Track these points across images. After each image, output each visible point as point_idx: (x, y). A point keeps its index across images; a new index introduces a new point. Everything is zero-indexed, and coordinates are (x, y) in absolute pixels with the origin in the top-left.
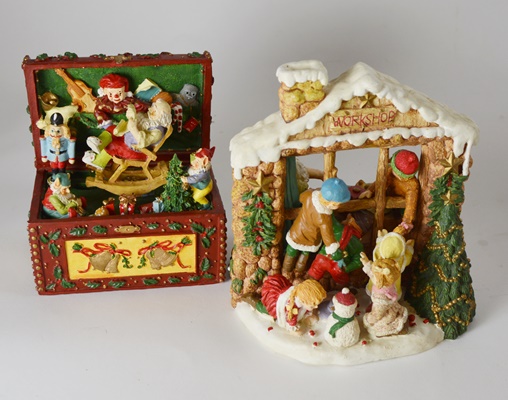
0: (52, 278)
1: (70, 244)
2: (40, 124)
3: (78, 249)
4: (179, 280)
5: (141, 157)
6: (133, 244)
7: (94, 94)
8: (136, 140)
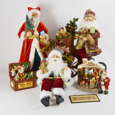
0: (16, 89)
1: (19, 84)
2: (11, 71)
3: (20, 84)
4: (31, 88)
5: (23, 74)
6: (26, 83)
7: (17, 67)
8: (21, 72)
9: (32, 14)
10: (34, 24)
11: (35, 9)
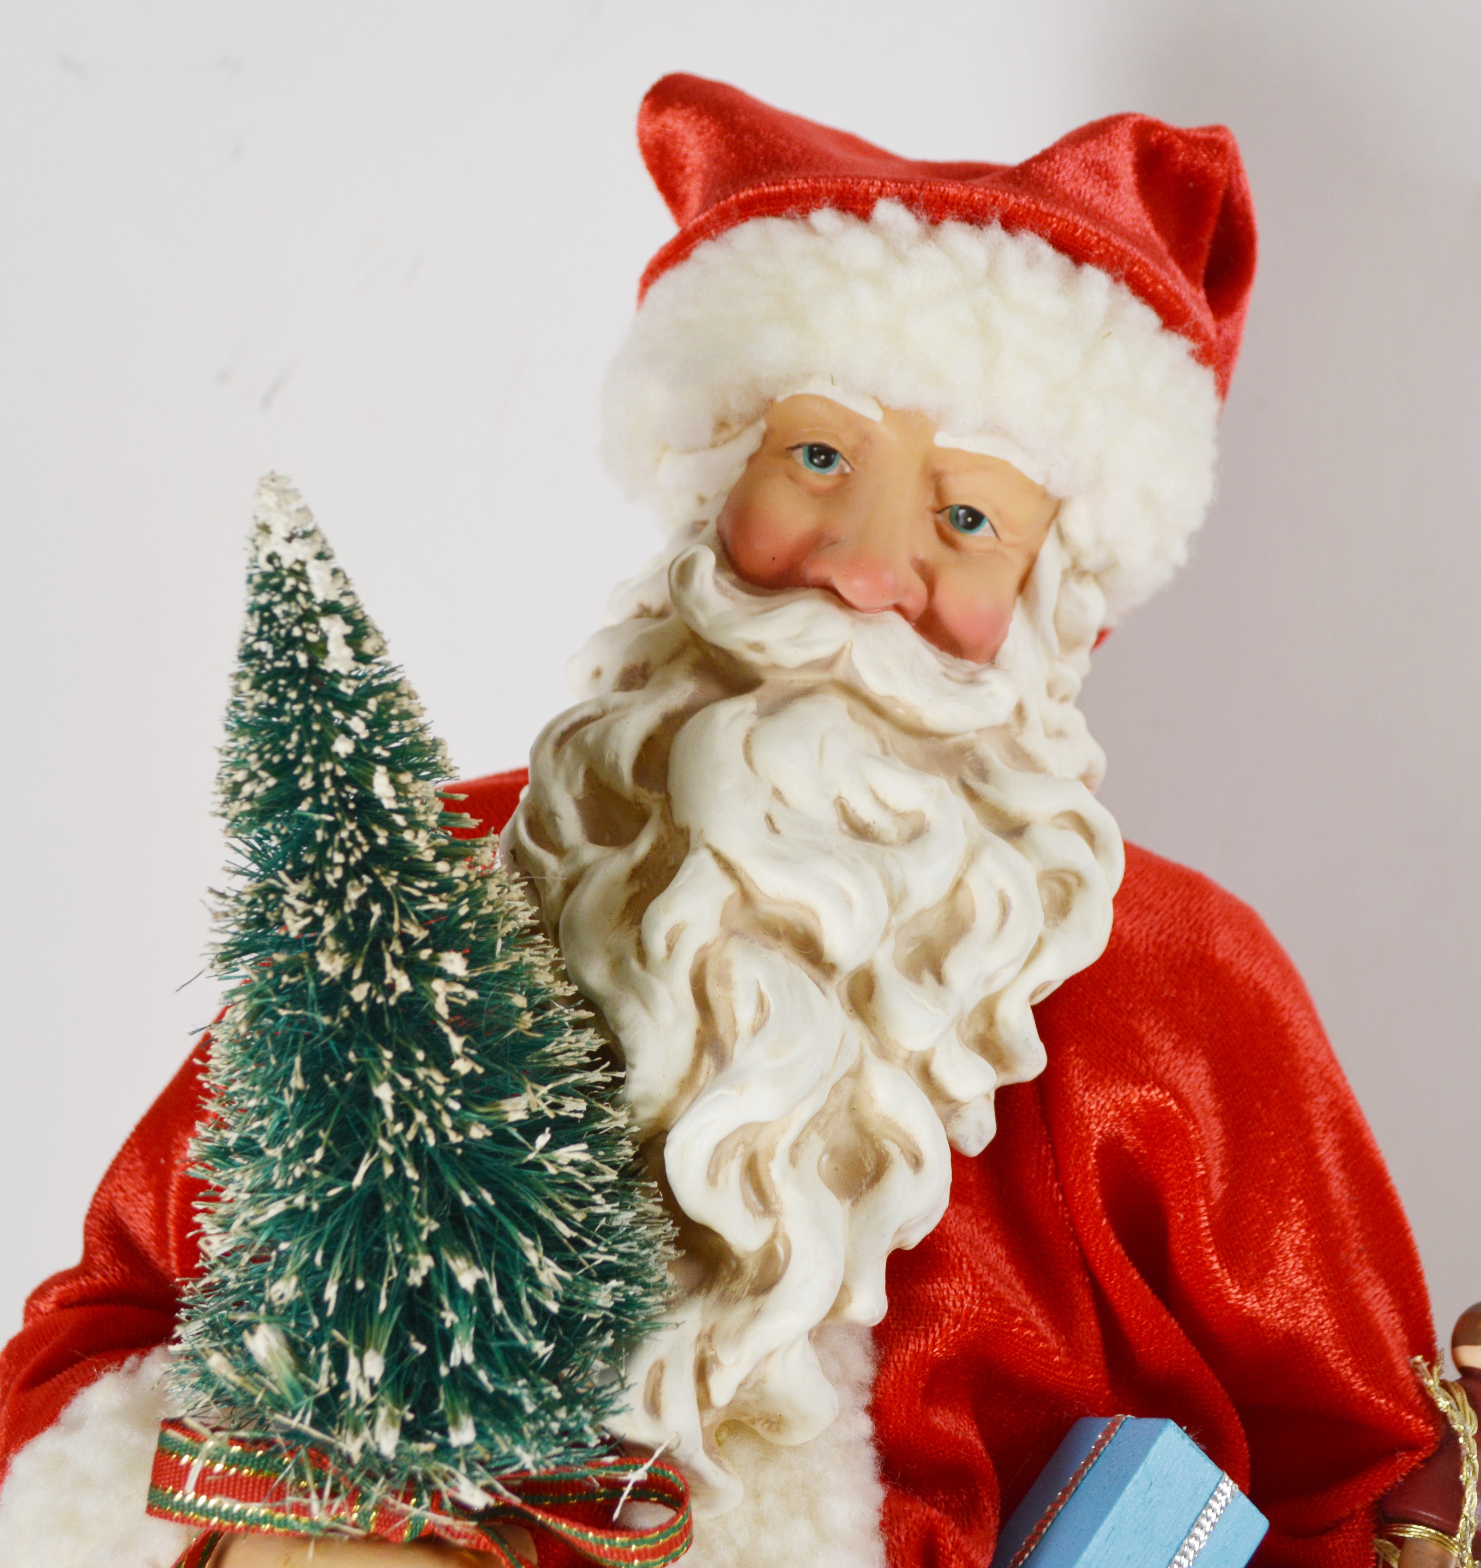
9: (737, 472)
10: (701, 1080)
11: (935, 222)
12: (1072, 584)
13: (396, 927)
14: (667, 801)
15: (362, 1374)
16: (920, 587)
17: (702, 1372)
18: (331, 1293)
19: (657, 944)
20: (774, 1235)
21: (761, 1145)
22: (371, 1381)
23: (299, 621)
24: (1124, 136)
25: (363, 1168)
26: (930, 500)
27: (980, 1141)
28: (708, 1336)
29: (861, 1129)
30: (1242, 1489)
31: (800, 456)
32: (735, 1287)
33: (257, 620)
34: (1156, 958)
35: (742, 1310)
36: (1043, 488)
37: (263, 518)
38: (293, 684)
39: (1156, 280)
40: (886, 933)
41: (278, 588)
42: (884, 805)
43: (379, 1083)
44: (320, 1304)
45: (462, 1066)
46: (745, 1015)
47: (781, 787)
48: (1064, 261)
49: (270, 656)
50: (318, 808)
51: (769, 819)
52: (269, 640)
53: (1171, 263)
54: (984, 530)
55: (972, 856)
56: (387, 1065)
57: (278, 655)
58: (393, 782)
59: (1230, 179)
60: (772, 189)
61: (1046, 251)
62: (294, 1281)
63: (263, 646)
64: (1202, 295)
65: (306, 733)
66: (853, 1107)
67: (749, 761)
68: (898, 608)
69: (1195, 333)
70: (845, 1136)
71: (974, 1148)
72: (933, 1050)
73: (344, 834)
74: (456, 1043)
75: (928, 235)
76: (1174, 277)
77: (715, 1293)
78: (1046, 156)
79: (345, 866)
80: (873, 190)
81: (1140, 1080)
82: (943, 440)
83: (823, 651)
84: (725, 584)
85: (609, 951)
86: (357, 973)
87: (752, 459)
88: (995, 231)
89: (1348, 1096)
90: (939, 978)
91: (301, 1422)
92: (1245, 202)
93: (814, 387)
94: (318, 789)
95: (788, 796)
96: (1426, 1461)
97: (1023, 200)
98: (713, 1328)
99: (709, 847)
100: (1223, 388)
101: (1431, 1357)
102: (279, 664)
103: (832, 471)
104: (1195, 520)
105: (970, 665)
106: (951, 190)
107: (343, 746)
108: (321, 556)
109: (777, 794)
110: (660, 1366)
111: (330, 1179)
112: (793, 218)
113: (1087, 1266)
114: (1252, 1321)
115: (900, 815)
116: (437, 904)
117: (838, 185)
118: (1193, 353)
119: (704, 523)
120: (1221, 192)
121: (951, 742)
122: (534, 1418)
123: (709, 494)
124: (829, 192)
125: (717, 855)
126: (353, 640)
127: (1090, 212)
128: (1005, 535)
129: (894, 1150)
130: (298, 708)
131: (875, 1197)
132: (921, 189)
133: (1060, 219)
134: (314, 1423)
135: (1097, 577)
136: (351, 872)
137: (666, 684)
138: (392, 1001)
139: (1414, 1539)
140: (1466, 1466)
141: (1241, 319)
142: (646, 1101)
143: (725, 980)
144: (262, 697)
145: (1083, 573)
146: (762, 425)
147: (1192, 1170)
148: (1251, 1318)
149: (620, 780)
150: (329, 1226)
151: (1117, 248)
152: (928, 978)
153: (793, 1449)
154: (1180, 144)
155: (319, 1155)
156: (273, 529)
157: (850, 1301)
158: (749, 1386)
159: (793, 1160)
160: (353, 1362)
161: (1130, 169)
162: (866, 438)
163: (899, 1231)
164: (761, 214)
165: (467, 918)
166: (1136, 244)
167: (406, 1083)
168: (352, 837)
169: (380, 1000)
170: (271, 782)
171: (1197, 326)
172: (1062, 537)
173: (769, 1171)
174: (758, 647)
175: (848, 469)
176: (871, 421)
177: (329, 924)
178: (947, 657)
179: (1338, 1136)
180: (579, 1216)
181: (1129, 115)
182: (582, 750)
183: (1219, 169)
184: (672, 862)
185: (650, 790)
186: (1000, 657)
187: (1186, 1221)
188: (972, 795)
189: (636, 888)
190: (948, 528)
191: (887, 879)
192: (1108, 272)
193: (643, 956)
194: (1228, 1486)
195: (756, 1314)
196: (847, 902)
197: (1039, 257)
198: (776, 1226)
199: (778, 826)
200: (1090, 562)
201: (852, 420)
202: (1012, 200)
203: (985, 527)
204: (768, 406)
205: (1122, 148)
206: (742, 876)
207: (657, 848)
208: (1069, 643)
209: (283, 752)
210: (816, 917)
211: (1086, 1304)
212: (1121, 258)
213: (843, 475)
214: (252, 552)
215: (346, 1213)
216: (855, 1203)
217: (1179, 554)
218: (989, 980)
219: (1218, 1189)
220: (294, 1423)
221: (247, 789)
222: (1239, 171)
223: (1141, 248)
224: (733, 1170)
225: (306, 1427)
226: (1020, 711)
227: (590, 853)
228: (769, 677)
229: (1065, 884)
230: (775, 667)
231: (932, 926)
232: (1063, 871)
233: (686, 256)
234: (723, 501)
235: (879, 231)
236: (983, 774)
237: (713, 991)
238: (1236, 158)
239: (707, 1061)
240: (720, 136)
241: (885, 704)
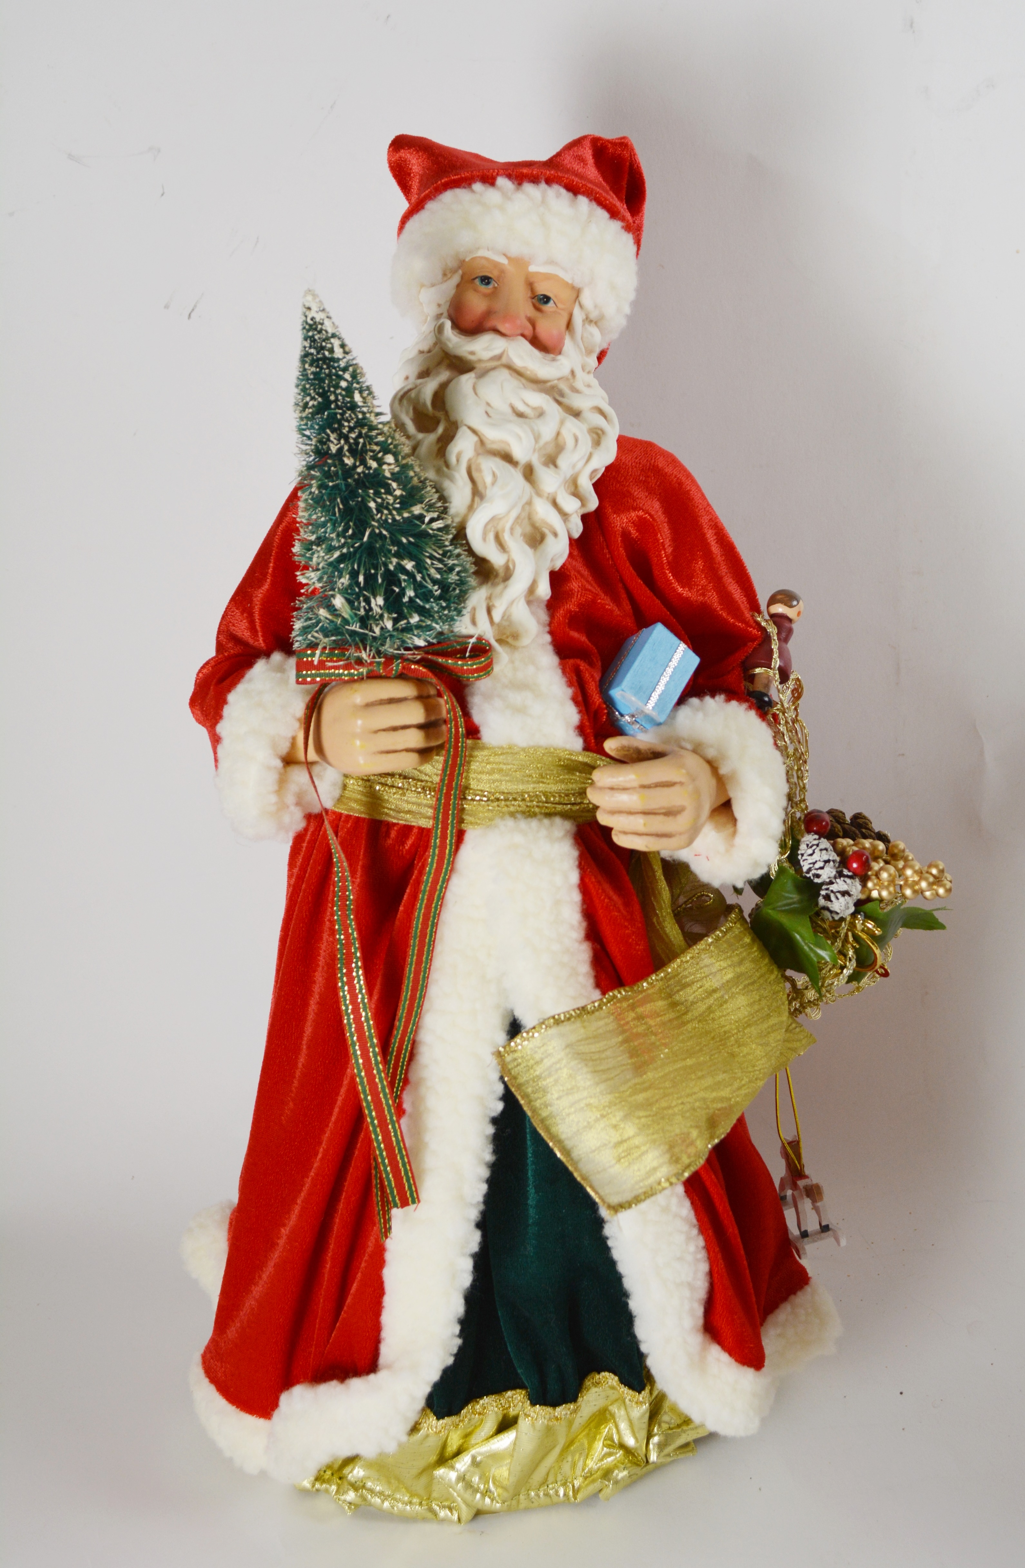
9: (453, 292)
10: (475, 506)
11: (520, 184)
12: (587, 325)
13: (368, 447)
14: (447, 414)
15: (376, 605)
16: (530, 327)
17: (489, 611)
18: (361, 579)
19: (453, 459)
20: (508, 561)
21: (499, 528)
22: (380, 606)
23: (324, 340)
24: (587, 144)
25: (367, 534)
26: (529, 294)
27: (577, 531)
28: (489, 598)
29: (533, 526)
30: (689, 647)
31: (477, 282)
32: (497, 580)
33: (309, 341)
34: (636, 467)
35: (500, 587)
36: (572, 284)
37: (307, 305)
38: (324, 363)
39: (606, 199)
40: (534, 450)
41: (316, 329)
42: (528, 405)
43: (369, 502)
44: (358, 584)
45: (398, 493)
46: (488, 479)
47: (489, 402)
48: (570, 195)
49: (315, 353)
50: (337, 407)
51: (487, 413)
52: (314, 348)
53: (611, 193)
54: (551, 304)
55: (562, 422)
56: (371, 495)
57: (318, 353)
58: (362, 396)
59: (631, 158)
60: (455, 177)
61: (563, 191)
62: (347, 576)
63: (312, 351)
64: (625, 206)
65: (331, 382)
66: (529, 517)
67: (476, 394)
68: (523, 335)
69: (623, 219)
70: (528, 529)
71: (576, 535)
72: (556, 493)
73: (347, 415)
74: (394, 485)
75: (518, 189)
76: (613, 198)
77: (490, 584)
78: (558, 154)
79: (349, 427)
80: (495, 174)
81: (635, 509)
82: (532, 269)
83: (497, 352)
84: (455, 333)
85: (434, 466)
86: (358, 464)
87: (458, 286)
88: (543, 185)
89: (717, 518)
90: (556, 466)
91: (356, 627)
92: (639, 167)
93: (481, 253)
94: (337, 400)
95: (492, 404)
96: (759, 645)
97: (552, 172)
98: (491, 595)
99: (466, 425)
100: (638, 242)
101: (759, 612)
102: (319, 356)
103: (491, 286)
104: (632, 296)
105: (552, 356)
106: (525, 171)
107: (343, 384)
108: (328, 317)
109: (488, 404)
110: (474, 609)
111: (354, 541)
112: (465, 188)
113: (622, 580)
114: (687, 599)
115: (534, 409)
116: (380, 438)
117: (481, 173)
118: (623, 227)
119: (442, 314)
120: (628, 163)
121: (549, 384)
122: (438, 612)
123: (442, 302)
124: (478, 176)
125: (470, 428)
126: (343, 346)
127: (577, 175)
128: (559, 305)
129: (546, 531)
130: (327, 371)
131: (543, 546)
132: (513, 171)
133: (567, 179)
134: (360, 628)
135: (596, 323)
136: (351, 429)
137: (438, 374)
138: (371, 471)
139: (758, 674)
140: (773, 642)
141: (642, 216)
142: (457, 515)
143: (479, 470)
144: (313, 369)
145: (591, 321)
146: (460, 272)
147: (658, 540)
148: (687, 598)
149: (428, 409)
150: (358, 556)
151: (589, 188)
152: (552, 466)
153: (524, 647)
154: (610, 145)
155: (350, 532)
156: (312, 308)
157: (537, 587)
158: (506, 618)
159: (512, 534)
160: (373, 600)
161: (591, 157)
162: (502, 271)
163: (552, 560)
164: (451, 188)
165: (391, 444)
166: (596, 186)
167: (379, 500)
168: (350, 416)
169: (367, 472)
170: (320, 399)
171: (623, 216)
172: (581, 306)
173: (503, 536)
174: (472, 353)
175: (496, 285)
176: (504, 264)
177: (346, 448)
178: (543, 354)
179: (714, 532)
180: (441, 552)
181: (588, 135)
182: (410, 400)
183: (626, 154)
184: (452, 434)
185: (439, 411)
186: (563, 352)
187: (658, 561)
188: (559, 403)
189: (440, 445)
190: (537, 304)
191: (533, 431)
192: (587, 197)
193: (448, 465)
194: (683, 646)
195: (506, 587)
196: (520, 438)
197: (560, 194)
198: (509, 556)
199: (490, 415)
200: (593, 315)
201: (496, 265)
202: (548, 172)
203: (552, 302)
204: (462, 264)
205: (587, 149)
206: (480, 434)
207: (445, 430)
208: (589, 352)
209: (323, 388)
210: (509, 445)
211: (624, 596)
212: (592, 192)
213: (495, 288)
214: (304, 318)
215: (361, 553)
216: (535, 550)
217: (627, 310)
218: (574, 466)
219: (669, 550)
220: (353, 628)
221: (311, 404)
222: (634, 155)
223: (599, 188)
224: (491, 536)
225: (358, 629)
226: (573, 373)
227: (420, 436)
228: (477, 365)
229: (597, 434)
230: (480, 361)
231: (550, 449)
232: (596, 428)
233: (423, 208)
234: (448, 304)
235: (499, 189)
236: (562, 395)
237: (475, 475)
238: (633, 150)
239: (477, 499)
240: (428, 159)
241: (522, 370)
